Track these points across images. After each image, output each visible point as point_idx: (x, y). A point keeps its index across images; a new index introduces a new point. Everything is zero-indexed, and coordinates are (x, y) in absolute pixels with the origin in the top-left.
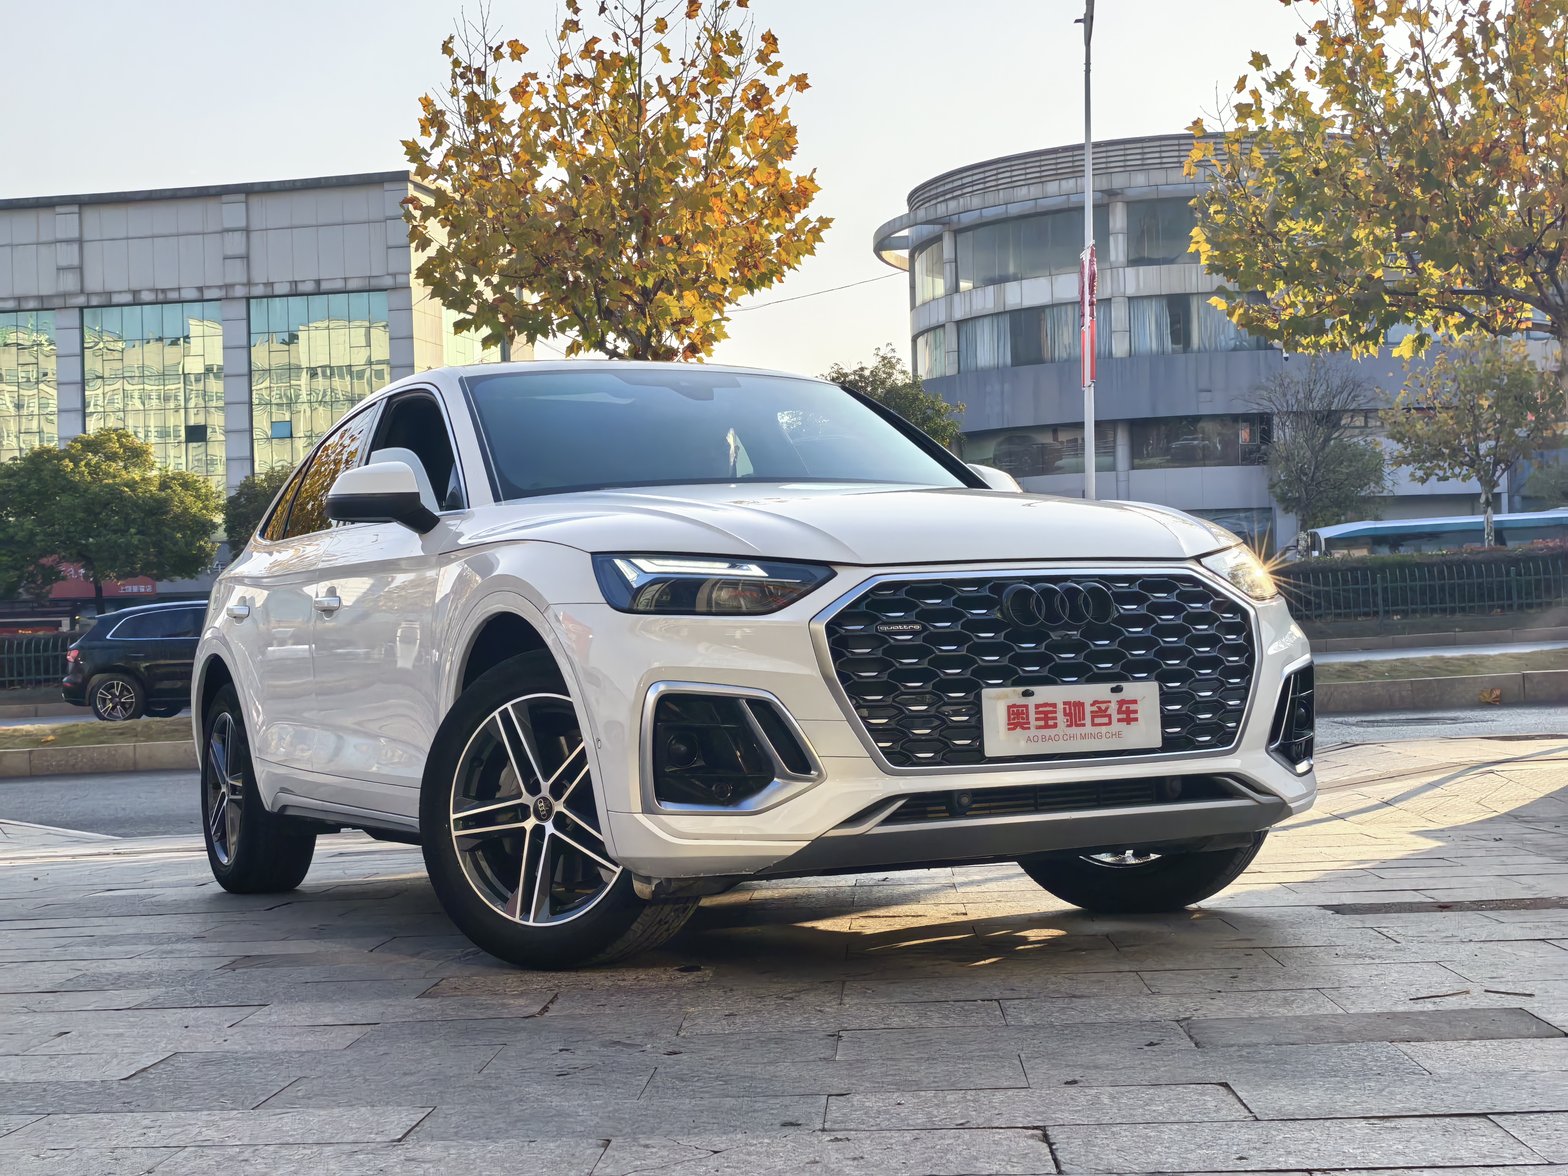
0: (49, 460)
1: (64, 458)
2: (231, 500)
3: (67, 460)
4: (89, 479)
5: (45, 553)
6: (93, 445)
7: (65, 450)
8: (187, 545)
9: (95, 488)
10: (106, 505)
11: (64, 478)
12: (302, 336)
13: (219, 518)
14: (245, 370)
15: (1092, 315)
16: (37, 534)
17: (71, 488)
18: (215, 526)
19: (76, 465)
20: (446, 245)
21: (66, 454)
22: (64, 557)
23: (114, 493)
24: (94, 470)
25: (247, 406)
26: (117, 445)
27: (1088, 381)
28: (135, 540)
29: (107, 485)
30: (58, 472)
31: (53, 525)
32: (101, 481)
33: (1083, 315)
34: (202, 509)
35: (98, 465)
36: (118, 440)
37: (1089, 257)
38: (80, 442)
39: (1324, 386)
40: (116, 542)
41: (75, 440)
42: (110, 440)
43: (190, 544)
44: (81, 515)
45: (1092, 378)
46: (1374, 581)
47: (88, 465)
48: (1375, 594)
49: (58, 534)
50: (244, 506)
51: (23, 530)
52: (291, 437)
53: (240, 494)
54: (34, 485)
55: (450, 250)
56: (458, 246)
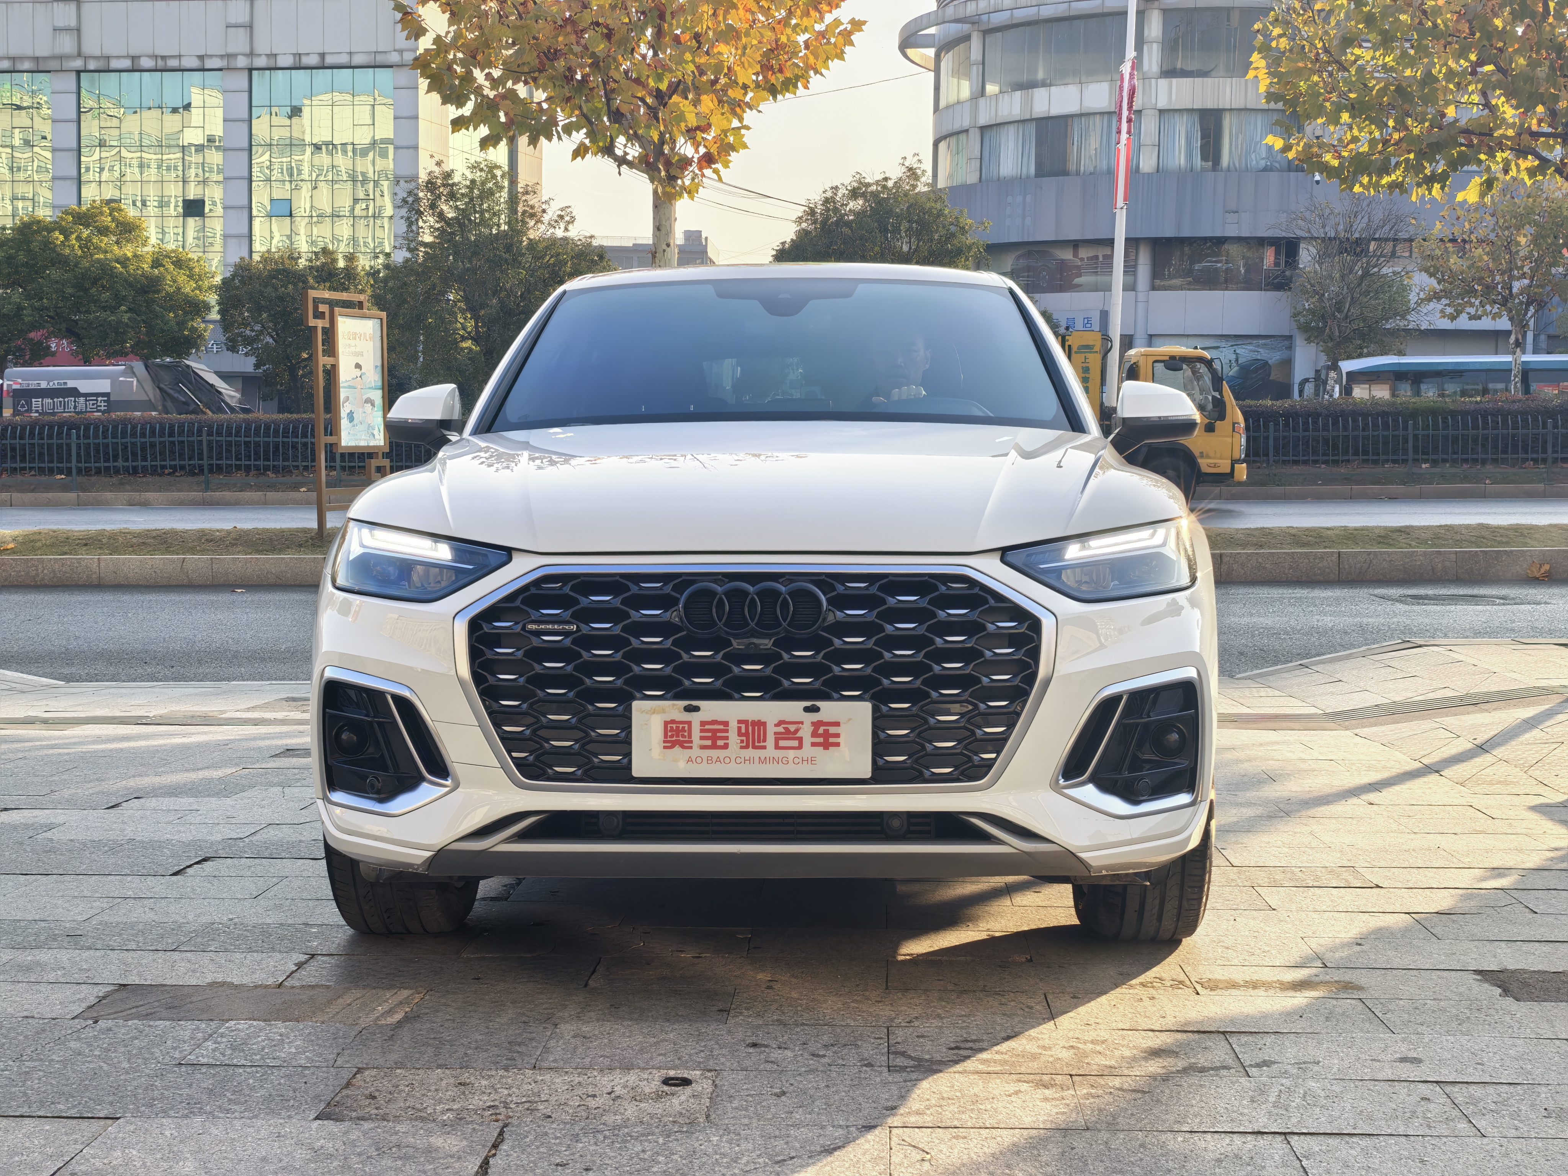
0: (38, 232)
1: (54, 230)
2: (225, 281)
3: (57, 233)
4: (80, 253)
5: (33, 327)
6: (84, 219)
7: (55, 222)
8: (178, 324)
9: (85, 263)
10: (95, 281)
11: (54, 250)
12: (306, 111)
13: (212, 299)
14: (246, 144)
15: (1129, 132)
16: (25, 308)
17: (60, 261)
18: (208, 308)
19: (67, 237)
20: (443, 34)
21: (56, 226)
22: (52, 332)
23: (105, 269)
24: (86, 244)
25: (246, 182)
26: (109, 219)
27: (1120, 202)
28: (126, 318)
29: (99, 260)
30: (47, 244)
31: (41, 299)
32: (92, 255)
33: (1119, 132)
34: (195, 289)
35: (89, 239)
36: (110, 215)
37: (1129, 70)
38: (71, 214)
39: (1366, 219)
40: (105, 320)
41: (66, 213)
42: (102, 213)
43: (182, 324)
44: (69, 290)
45: (1125, 200)
46: (1405, 428)
47: (79, 238)
48: (1406, 440)
49: (47, 309)
50: (237, 288)
51: (10, 304)
52: (291, 215)
53: (234, 276)
54: (22, 257)
55: (448, 40)
56: (458, 35)
